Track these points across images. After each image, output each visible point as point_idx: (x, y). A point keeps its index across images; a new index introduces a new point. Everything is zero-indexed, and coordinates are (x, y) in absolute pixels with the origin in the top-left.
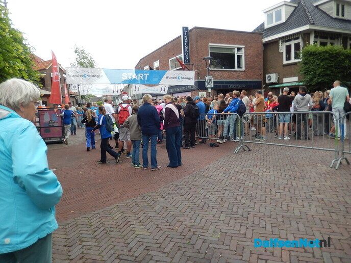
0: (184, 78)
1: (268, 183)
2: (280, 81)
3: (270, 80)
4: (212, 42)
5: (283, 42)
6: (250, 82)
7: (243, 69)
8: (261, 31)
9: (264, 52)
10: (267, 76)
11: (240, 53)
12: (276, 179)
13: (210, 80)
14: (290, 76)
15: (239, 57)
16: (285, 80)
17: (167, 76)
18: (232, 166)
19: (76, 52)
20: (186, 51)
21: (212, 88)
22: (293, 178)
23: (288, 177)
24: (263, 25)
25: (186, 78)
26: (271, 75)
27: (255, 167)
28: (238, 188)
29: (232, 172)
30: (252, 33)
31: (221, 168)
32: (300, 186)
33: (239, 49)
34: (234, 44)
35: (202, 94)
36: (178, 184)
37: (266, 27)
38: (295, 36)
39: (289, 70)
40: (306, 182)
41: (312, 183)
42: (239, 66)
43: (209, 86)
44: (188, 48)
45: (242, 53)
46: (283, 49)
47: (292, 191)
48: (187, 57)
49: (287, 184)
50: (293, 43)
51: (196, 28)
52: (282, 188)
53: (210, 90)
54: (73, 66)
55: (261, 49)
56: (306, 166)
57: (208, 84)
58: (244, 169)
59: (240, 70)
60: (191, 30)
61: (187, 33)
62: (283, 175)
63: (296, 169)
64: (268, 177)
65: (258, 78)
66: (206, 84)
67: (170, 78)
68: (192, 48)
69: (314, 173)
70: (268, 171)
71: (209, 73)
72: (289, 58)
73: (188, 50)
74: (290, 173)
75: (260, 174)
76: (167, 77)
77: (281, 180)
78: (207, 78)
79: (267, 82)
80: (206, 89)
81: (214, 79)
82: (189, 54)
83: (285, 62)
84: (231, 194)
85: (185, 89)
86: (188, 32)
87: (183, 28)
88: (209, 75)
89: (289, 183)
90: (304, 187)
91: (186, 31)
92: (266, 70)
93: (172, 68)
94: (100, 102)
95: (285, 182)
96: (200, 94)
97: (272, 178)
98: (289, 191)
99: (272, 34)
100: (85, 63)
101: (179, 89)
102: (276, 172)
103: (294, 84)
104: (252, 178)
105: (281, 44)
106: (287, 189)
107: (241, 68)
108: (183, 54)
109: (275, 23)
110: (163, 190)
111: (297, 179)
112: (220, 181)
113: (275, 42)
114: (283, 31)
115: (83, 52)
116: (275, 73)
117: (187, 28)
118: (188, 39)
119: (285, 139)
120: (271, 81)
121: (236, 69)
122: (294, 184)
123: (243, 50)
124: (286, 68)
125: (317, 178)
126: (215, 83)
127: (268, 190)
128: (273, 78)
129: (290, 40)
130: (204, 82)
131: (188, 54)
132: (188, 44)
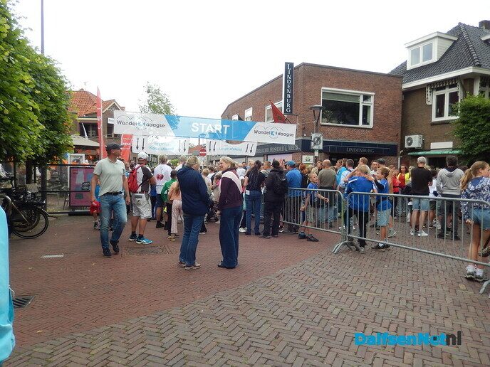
0: (280, 134)
1: (365, 312)
2: (425, 147)
3: (410, 144)
4: (326, 86)
5: (432, 90)
6: (380, 145)
7: (371, 125)
8: (402, 73)
9: (404, 103)
10: (406, 137)
11: (367, 103)
12: (382, 305)
13: (319, 139)
14: (441, 141)
15: (366, 109)
16: (434, 145)
17: (257, 129)
18: (320, 274)
19: (149, 92)
20: (289, 96)
21: (320, 151)
22: (410, 306)
23: (403, 303)
24: (404, 64)
25: (282, 134)
26: (412, 137)
27: (355, 279)
28: (313, 314)
29: (317, 285)
30: (388, 76)
31: (301, 277)
32: (418, 324)
33: (366, 98)
34: (359, 90)
35: (307, 159)
36: (223, 298)
37: (409, 68)
38: (451, 83)
39: (439, 130)
40: (431, 316)
41: (440, 320)
42: (365, 122)
43: (316, 147)
44: (292, 92)
45: (371, 103)
46: (432, 99)
47: (401, 331)
48: (288, 105)
49: (397, 317)
50: (447, 92)
51: (304, 64)
52: (386, 323)
53: (317, 154)
54: (143, 110)
55: (399, 98)
56: (439, 286)
57: (315, 144)
58: (336, 282)
59: (367, 128)
60: (298, 67)
61: (292, 72)
62: (396, 299)
63: (422, 289)
64: (370, 300)
65: (392, 141)
66: (312, 144)
67: (260, 132)
68: (297, 92)
69: (449, 300)
70: (374, 289)
71: (318, 128)
72: (440, 114)
73: (291, 94)
74: (409, 297)
75: (359, 294)
76: (256, 132)
77: (389, 309)
78: (314, 136)
79: (406, 146)
80: (311, 152)
81: (324, 138)
82: (292, 101)
83: (434, 119)
84: (297, 327)
85: (284, 150)
86: (292, 69)
87: (286, 64)
88: (317, 132)
89: (402, 316)
90: (424, 326)
91: (290, 68)
92: (405, 130)
93: (268, 119)
94: (176, 160)
95: (395, 312)
96: (305, 157)
97: (376, 302)
98: (396, 332)
99: (417, 78)
100: (159, 107)
101: (276, 150)
102: (385, 293)
103: (446, 152)
104: (343, 300)
105: (429, 93)
106: (393, 327)
107: (368, 124)
108: (283, 101)
109: (422, 63)
110: (196, 306)
111: (417, 309)
112: (291, 299)
113: (421, 90)
114: (434, 74)
115: (157, 92)
116: (419, 134)
117: (291, 65)
118: (292, 80)
119: (419, 235)
120: (412, 146)
121: (361, 125)
122: (409, 319)
123: (372, 98)
124: (436, 127)
125: (452, 312)
126: (325, 143)
127: (361, 327)
128: (416, 141)
129: (443, 88)
130: (310, 141)
131: (290, 101)
132: (291, 86)
